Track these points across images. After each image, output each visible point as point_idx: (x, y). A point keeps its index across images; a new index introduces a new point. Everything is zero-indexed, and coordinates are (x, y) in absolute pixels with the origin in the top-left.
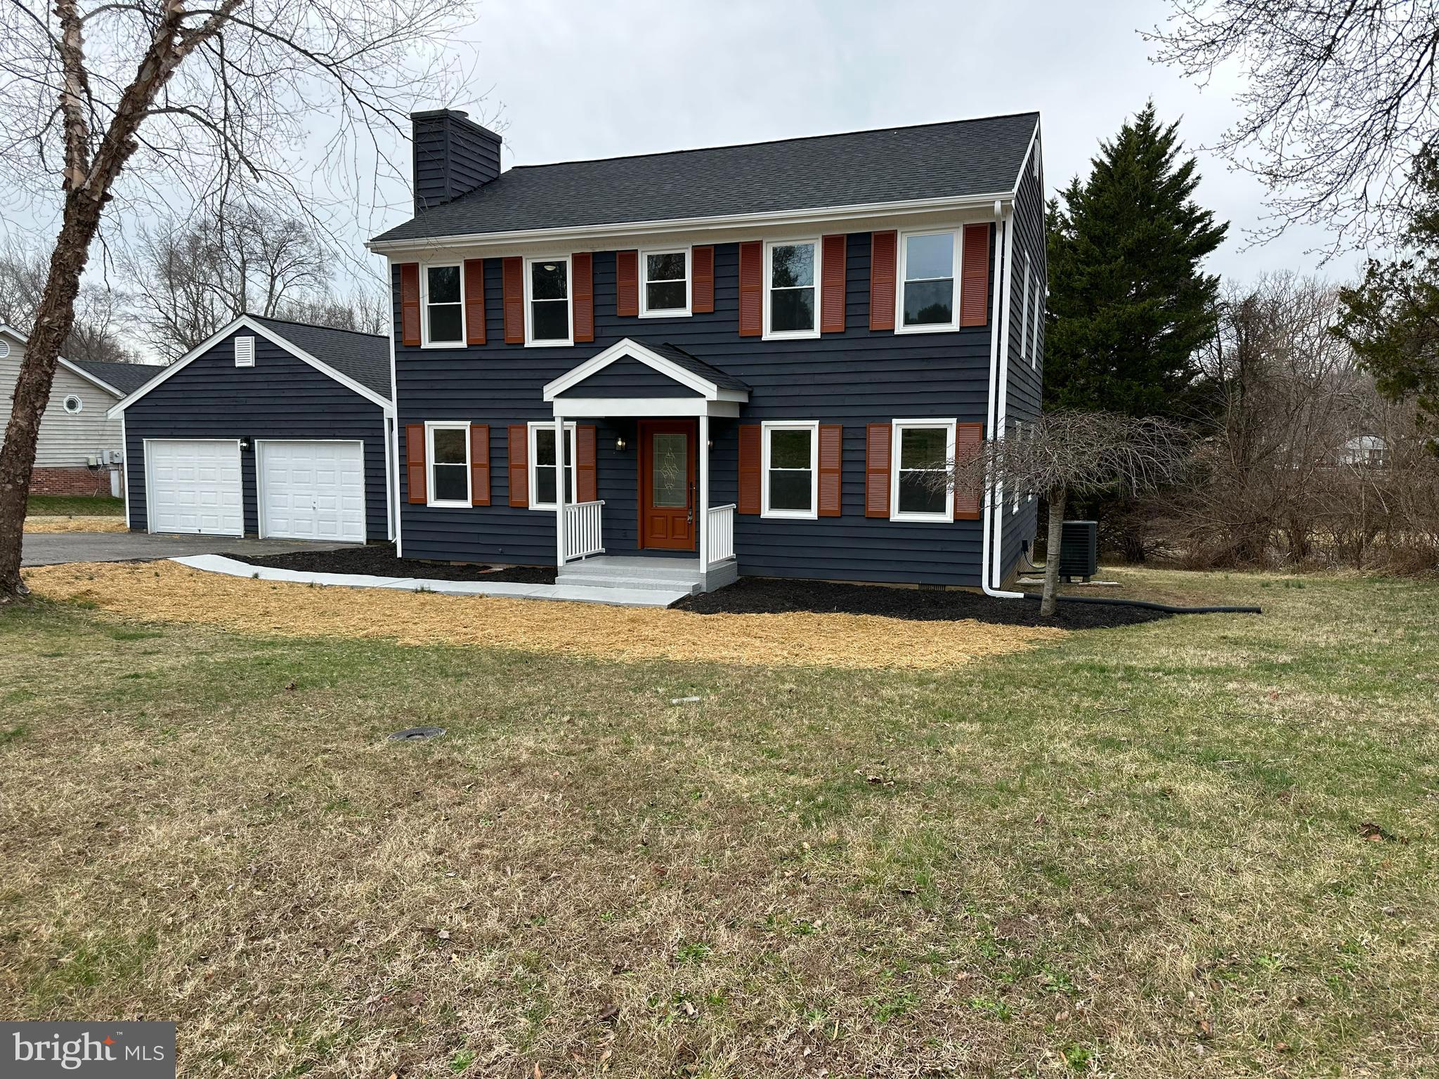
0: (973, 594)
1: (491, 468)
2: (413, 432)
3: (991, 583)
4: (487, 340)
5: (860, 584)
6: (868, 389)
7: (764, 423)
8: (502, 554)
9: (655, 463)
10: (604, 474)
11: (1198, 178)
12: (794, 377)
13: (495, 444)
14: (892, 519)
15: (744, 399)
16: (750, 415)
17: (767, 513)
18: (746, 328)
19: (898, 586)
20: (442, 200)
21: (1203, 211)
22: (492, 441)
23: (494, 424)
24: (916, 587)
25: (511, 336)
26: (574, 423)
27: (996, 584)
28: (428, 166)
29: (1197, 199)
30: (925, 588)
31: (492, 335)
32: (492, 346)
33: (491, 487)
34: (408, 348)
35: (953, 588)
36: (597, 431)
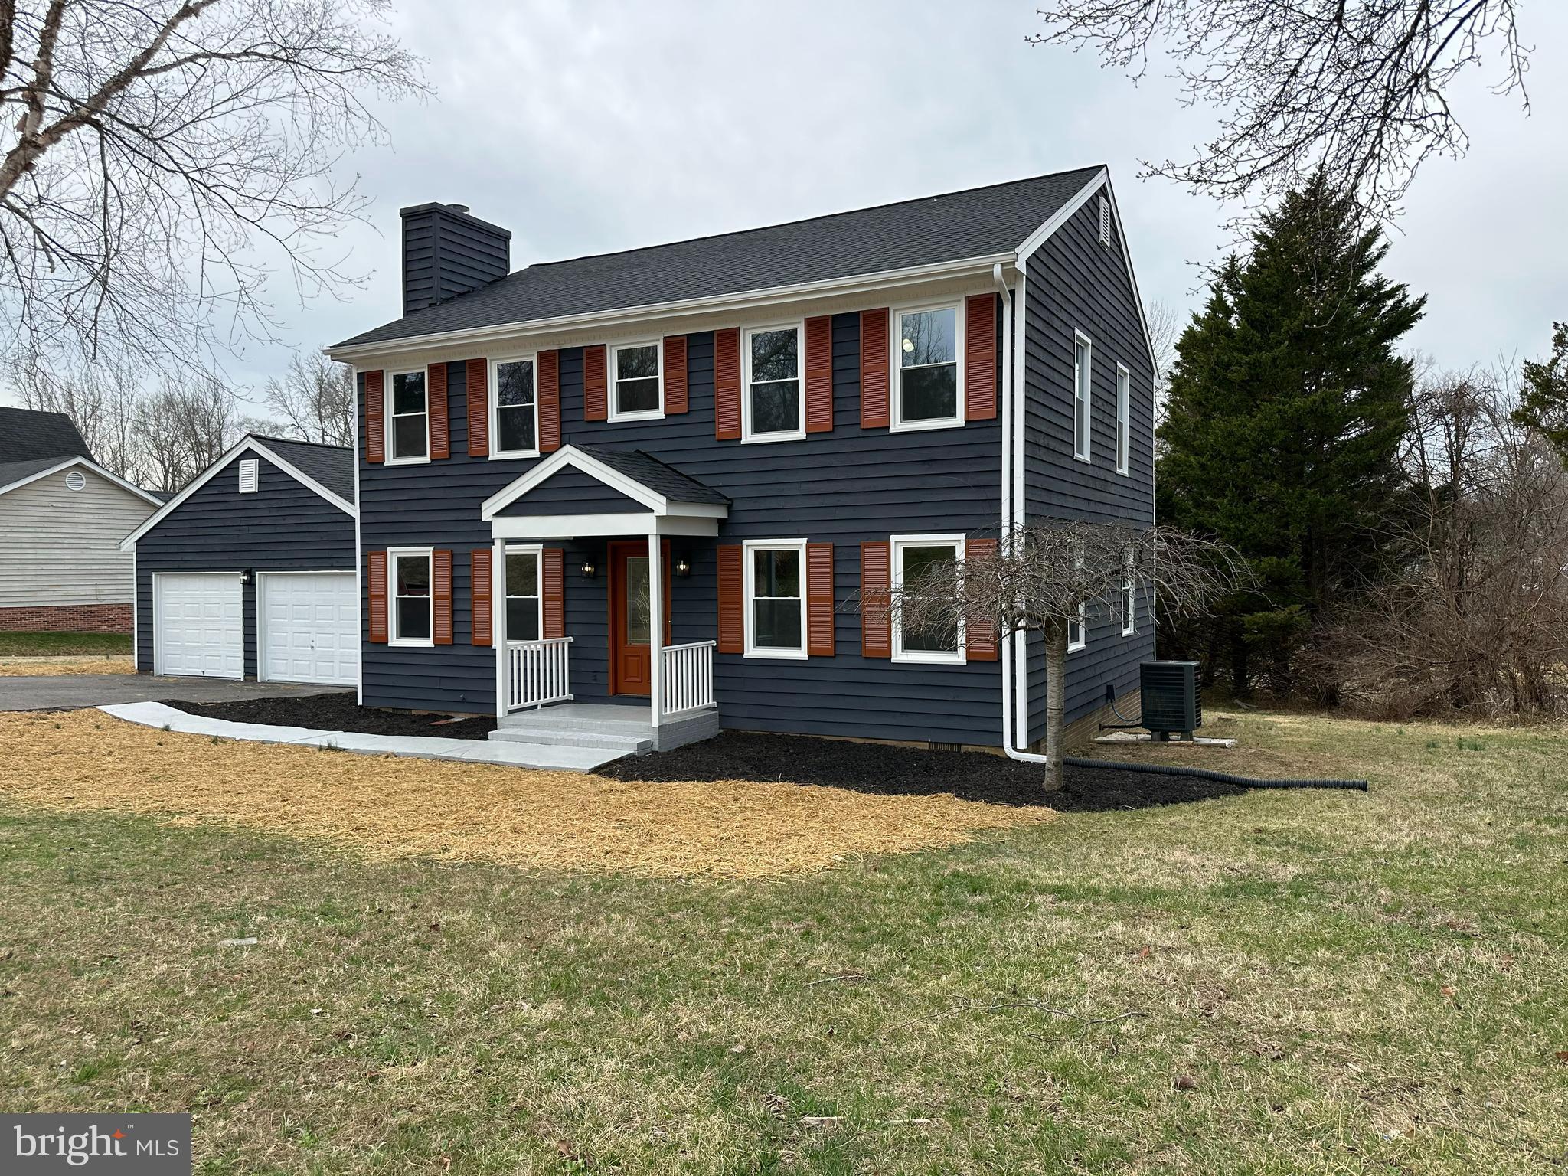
0: (993, 756)
1: (453, 601)
2: (376, 560)
3: (1016, 743)
4: (450, 454)
5: (860, 741)
6: (861, 500)
7: (745, 542)
8: (464, 702)
9: (629, 591)
10: (571, 606)
11: (1385, 247)
12: (778, 486)
13: (458, 572)
14: (894, 660)
15: (721, 513)
16: (730, 532)
17: (751, 651)
18: (724, 430)
19: (905, 744)
20: (430, 301)
21: (1394, 284)
22: (456, 569)
23: (458, 549)
24: (926, 746)
25: (476, 448)
26: (541, 546)
27: (1022, 743)
28: (417, 266)
29: (1386, 271)
30: (937, 747)
31: (456, 448)
32: (456, 460)
33: (453, 623)
34: (372, 465)
35: (970, 749)
36: (565, 554)
